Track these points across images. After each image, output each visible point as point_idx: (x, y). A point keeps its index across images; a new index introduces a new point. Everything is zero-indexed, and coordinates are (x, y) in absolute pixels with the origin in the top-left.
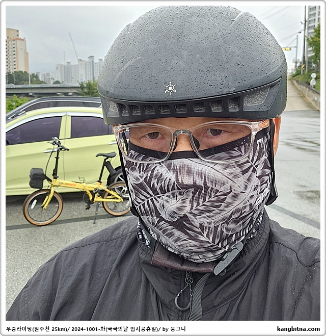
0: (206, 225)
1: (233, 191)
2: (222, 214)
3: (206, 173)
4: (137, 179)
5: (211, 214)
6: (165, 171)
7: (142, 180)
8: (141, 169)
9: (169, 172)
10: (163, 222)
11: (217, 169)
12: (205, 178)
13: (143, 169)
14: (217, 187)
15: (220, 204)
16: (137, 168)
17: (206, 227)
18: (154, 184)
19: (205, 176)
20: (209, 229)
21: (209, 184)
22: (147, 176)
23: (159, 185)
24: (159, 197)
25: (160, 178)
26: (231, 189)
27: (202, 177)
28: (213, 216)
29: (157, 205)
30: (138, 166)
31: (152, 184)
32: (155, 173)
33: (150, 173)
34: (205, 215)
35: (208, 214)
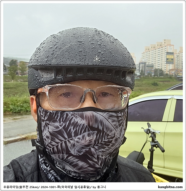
0: (100, 157)
1: (115, 136)
2: (110, 150)
3: (104, 123)
4: (57, 127)
5: (104, 150)
6: (80, 120)
7: (61, 128)
8: (61, 120)
9: (83, 120)
10: (71, 157)
11: (109, 121)
12: (103, 125)
13: (62, 120)
14: (108, 133)
15: (109, 143)
16: (58, 120)
17: (100, 158)
18: (70, 130)
19: (103, 124)
20: (102, 160)
21: (105, 130)
22: (66, 125)
23: (75, 129)
24: (72, 140)
25: (76, 125)
26: (114, 135)
27: (102, 125)
28: (105, 152)
29: (69, 145)
30: (58, 119)
31: (69, 130)
32: (72, 122)
33: (68, 122)
34: (101, 150)
35: (103, 150)
